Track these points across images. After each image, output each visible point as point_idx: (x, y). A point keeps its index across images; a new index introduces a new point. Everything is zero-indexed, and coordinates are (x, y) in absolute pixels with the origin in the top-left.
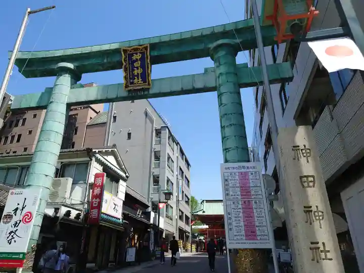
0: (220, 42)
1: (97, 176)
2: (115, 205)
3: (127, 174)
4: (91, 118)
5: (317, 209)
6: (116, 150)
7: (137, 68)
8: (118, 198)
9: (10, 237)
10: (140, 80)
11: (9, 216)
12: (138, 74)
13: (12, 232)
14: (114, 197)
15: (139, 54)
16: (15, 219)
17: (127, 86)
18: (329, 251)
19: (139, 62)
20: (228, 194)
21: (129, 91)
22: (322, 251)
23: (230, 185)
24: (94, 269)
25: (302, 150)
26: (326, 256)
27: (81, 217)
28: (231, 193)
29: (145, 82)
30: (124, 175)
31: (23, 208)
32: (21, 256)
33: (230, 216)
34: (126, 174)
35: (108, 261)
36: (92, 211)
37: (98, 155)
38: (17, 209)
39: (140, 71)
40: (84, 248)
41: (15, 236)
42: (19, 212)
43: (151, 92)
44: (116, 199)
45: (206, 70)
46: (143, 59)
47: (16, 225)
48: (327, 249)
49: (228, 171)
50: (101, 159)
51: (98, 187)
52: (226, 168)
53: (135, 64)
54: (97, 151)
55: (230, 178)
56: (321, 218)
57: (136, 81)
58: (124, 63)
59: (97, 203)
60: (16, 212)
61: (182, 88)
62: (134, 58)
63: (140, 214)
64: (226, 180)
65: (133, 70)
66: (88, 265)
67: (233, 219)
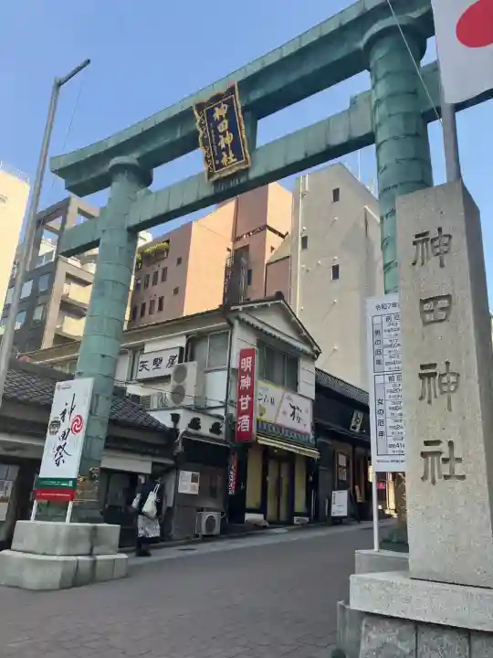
0: (376, 28)
1: (244, 354)
2: (293, 407)
3: (315, 348)
4: (272, 249)
5: (447, 369)
6: (282, 302)
7: (224, 134)
8: (301, 395)
9: (58, 456)
10: (231, 155)
11: (57, 424)
12: (227, 145)
13: (60, 447)
14: (287, 394)
15: (223, 106)
16: (64, 427)
17: (210, 175)
18: (459, 460)
19: (226, 122)
20: (379, 362)
21: (216, 183)
22: (445, 460)
23: (386, 342)
24: (263, 524)
25: (433, 240)
26: (452, 470)
27: (223, 429)
28: (386, 358)
29: (240, 158)
30: (307, 349)
31: (72, 409)
32: (71, 484)
33: (381, 407)
34: (312, 347)
35: (292, 513)
36: (240, 418)
37: (243, 316)
38: (64, 413)
39: (228, 139)
40: (237, 485)
41: (63, 453)
42: (67, 415)
43: (252, 175)
44: (294, 397)
45: (353, 102)
46: (230, 115)
47: (64, 436)
48: (456, 455)
49: (382, 312)
50: (252, 321)
51: (245, 374)
52: (378, 307)
53: (219, 128)
54: (240, 308)
55: (386, 326)
56: (452, 388)
57: (224, 161)
58: (201, 131)
59: (246, 403)
60: (63, 417)
61: (306, 154)
62: (216, 116)
63: (359, 425)
64: (377, 332)
65: (218, 140)
66: (248, 517)
67: (388, 412)
